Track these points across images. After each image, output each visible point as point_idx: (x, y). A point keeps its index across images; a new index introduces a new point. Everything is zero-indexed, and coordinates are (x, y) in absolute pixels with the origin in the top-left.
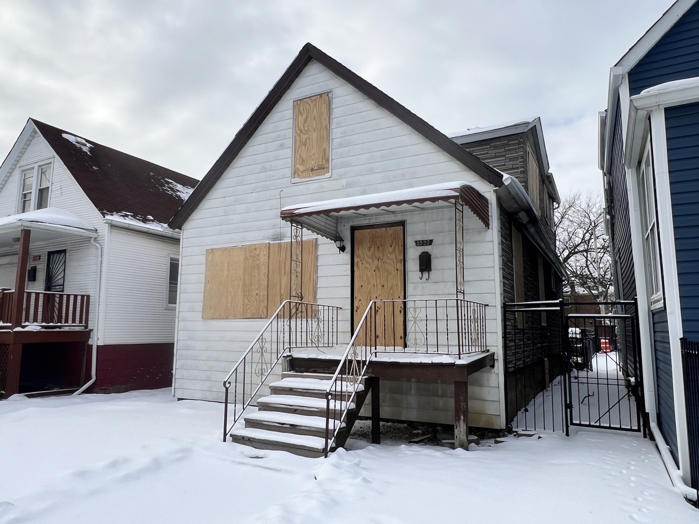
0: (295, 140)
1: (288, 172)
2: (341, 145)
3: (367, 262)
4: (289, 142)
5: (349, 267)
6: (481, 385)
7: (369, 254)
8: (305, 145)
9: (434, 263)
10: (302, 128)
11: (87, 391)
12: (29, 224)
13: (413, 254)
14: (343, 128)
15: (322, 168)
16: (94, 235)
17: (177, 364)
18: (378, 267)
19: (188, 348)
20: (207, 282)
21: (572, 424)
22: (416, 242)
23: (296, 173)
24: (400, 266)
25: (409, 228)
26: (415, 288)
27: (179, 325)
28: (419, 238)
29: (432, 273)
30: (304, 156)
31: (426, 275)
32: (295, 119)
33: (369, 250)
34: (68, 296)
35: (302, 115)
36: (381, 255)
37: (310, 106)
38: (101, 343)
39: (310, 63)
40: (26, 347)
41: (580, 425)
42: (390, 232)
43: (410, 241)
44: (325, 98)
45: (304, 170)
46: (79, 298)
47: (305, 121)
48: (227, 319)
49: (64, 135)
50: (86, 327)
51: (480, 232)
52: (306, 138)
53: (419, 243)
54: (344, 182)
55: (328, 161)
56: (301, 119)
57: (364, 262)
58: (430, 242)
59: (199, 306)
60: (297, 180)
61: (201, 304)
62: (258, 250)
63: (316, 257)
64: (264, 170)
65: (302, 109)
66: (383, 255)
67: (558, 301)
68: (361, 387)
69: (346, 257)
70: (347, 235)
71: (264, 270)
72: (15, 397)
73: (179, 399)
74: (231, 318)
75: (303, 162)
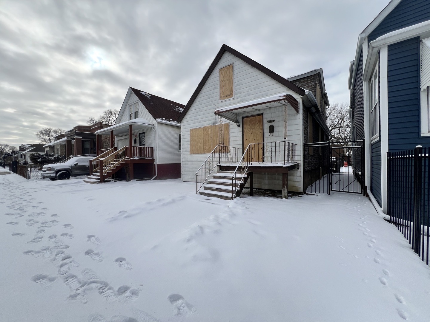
0: (220, 85)
1: (218, 98)
2: (238, 85)
3: (248, 130)
4: (218, 86)
5: (242, 133)
6: (293, 176)
7: (249, 127)
8: (224, 86)
9: (275, 129)
10: (223, 80)
11: (154, 179)
12: (131, 123)
13: (267, 126)
14: (238, 78)
15: (231, 95)
16: (153, 126)
17: (183, 170)
18: (253, 132)
19: (185, 164)
20: (191, 141)
21: (331, 190)
22: (268, 121)
23: (221, 98)
24: (261, 131)
25: (265, 116)
26: (267, 139)
27: (182, 156)
28: (269, 120)
29: (275, 133)
30: (224, 91)
31: (272, 134)
32: (220, 76)
33: (249, 126)
34: (146, 148)
35: (222, 75)
37: (225, 71)
38: (158, 163)
39: (225, 53)
40: (134, 164)
41: (335, 191)
42: (258, 118)
43: (265, 121)
44: (231, 67)
45: (224, 96)
46: (150, 148)
47: (224, 77)
49: (141, 92)
50: (153, 158)
51: (294, 115)
52: (224, 84)
53: (269, 122)
54: (239, 100)
55: (233, 92)
56: (222, 76)
57: (247, 130)
58: (274, 121)
59: (189, 149)
60: (221, 100)
62: (208, 128)
63: (229, 130)
64: (209, 98)
65: (222, 72)
66: (255, 127)
67: (328, 142)
68: (246, 176)
69: (240, 129)
70: (240, 120)
71: (210, 135)
72: (133, 181)
73: (184, 181)
74: (199, 153)
75: (223, 93)
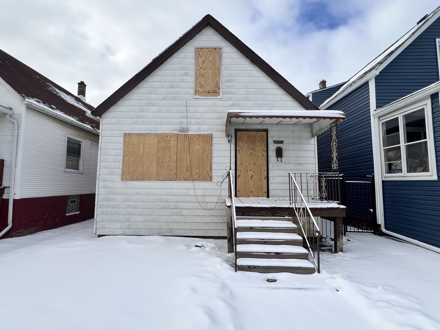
0: (196, 72)
1: (192, 91)
2: (228, 81)
3: (245, 150)
4: (192, 73)
5: (234, 152)
7: (246, 146)
8: (203, 76)
9: (284, 153)
10: (201, 66)
13: (272, 148)
14: (229, 71)
15: (215, 92)
18: (251, 154)
20: (125, 155)
22: (274, 141)
23: (196, 92)
25: (270, 134)
27: (100, 184)
28: (276, 139)
29: (283, 159)
30: (203, 83)
32: (196, 59)
33: (246, 144)
35: (201, 58)
36: (253, 147)
37: (207, 54)
38: (18, 197)
41: (350, 232)
42: (259, 135)
43: (270, 141)
45: (203, 92)
47: (204, 62)
48: (143, 180)
52: (204, 73)
53: (276, 142)
54: (230, 103)
55: (219, 89)
56: (201, 60)
57: (243, 150)
58: (282, 142)
60: (197, 97)
61: (121, 170)
62: (168, 137)
63: (212, 144)
65: (201, 54)
67: (341, 175)
69: (232, 146)
70: (233, 133)
71: (173, 150)
73: (101, 236)
74: (146, 180)
75: (202, 86)
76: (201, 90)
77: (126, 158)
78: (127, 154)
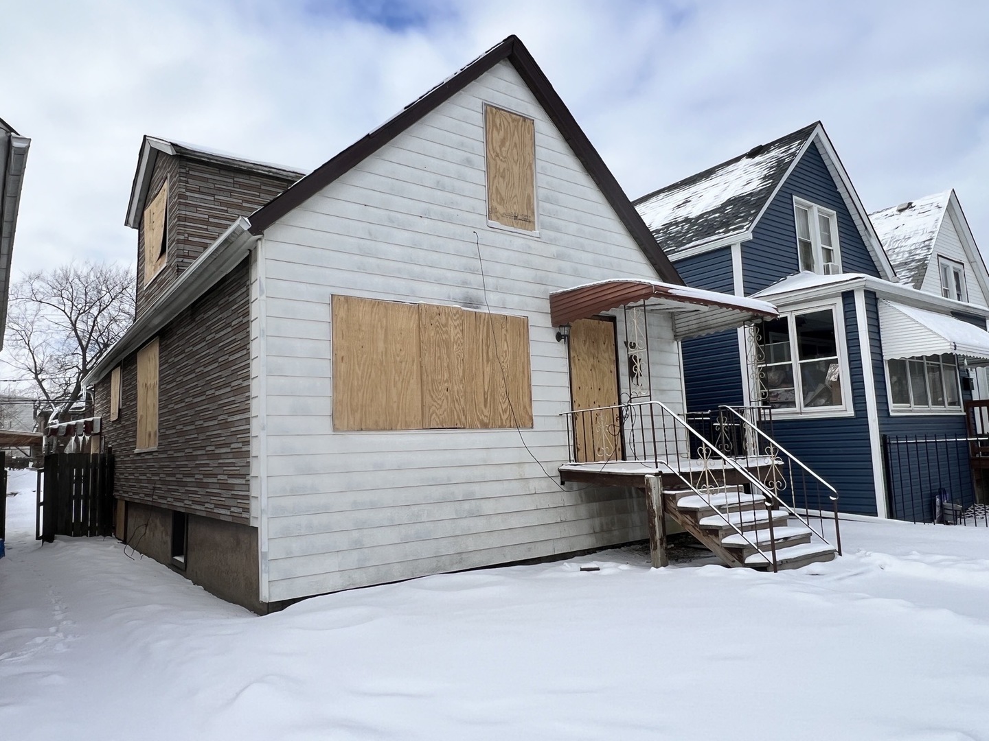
1: (483, 208)
2: (547, 200)
3: (584, 360)
4: (481, 162)
5: (567, 362)
7: (585, 349)
8: (503, 177)
10: (498, 151)
13: (623, 356)
15: (528, 221)
18: (593, 367)
19: (298, 492)
22: (625, 343)
23: (492, 213)
24: (614, 368)
25: (619, 326)
30: (503, 194)
31: (634, 380)
33: (585, 345)
36: (596, 353)
37: (510, 126)
42: (603, 327)
43: (620, 341)
44: (528, 125)
45: (504, 213)
47: (503, 142)
52: (504, 169)
53: (627, 345)
54: (553, 249)
55: (533, 213)
56: (497, 137)
57: (580, 358)
59: (325, 405)
60: (495, 224)
61: (328, 401)
62: (443, 317)
63: (527, 343)
69: (562, 348)
71: (456, 349)
74: (399, 428)
75: (502, 201)
76: (501, 209)
77: (343, 367)
78: (343, 354)
